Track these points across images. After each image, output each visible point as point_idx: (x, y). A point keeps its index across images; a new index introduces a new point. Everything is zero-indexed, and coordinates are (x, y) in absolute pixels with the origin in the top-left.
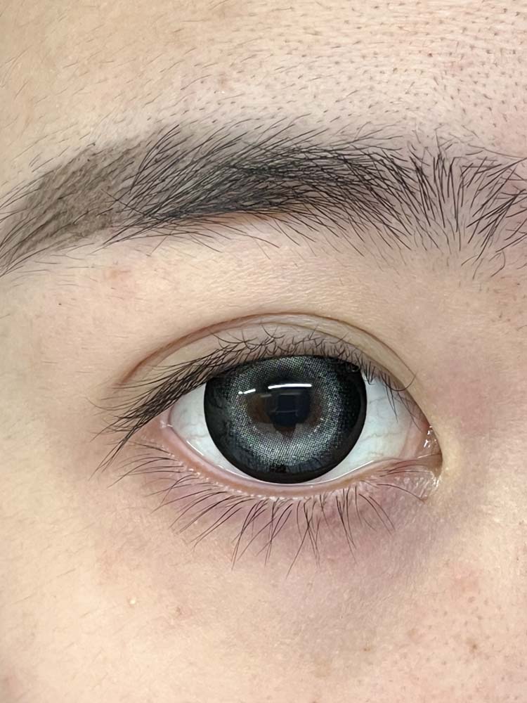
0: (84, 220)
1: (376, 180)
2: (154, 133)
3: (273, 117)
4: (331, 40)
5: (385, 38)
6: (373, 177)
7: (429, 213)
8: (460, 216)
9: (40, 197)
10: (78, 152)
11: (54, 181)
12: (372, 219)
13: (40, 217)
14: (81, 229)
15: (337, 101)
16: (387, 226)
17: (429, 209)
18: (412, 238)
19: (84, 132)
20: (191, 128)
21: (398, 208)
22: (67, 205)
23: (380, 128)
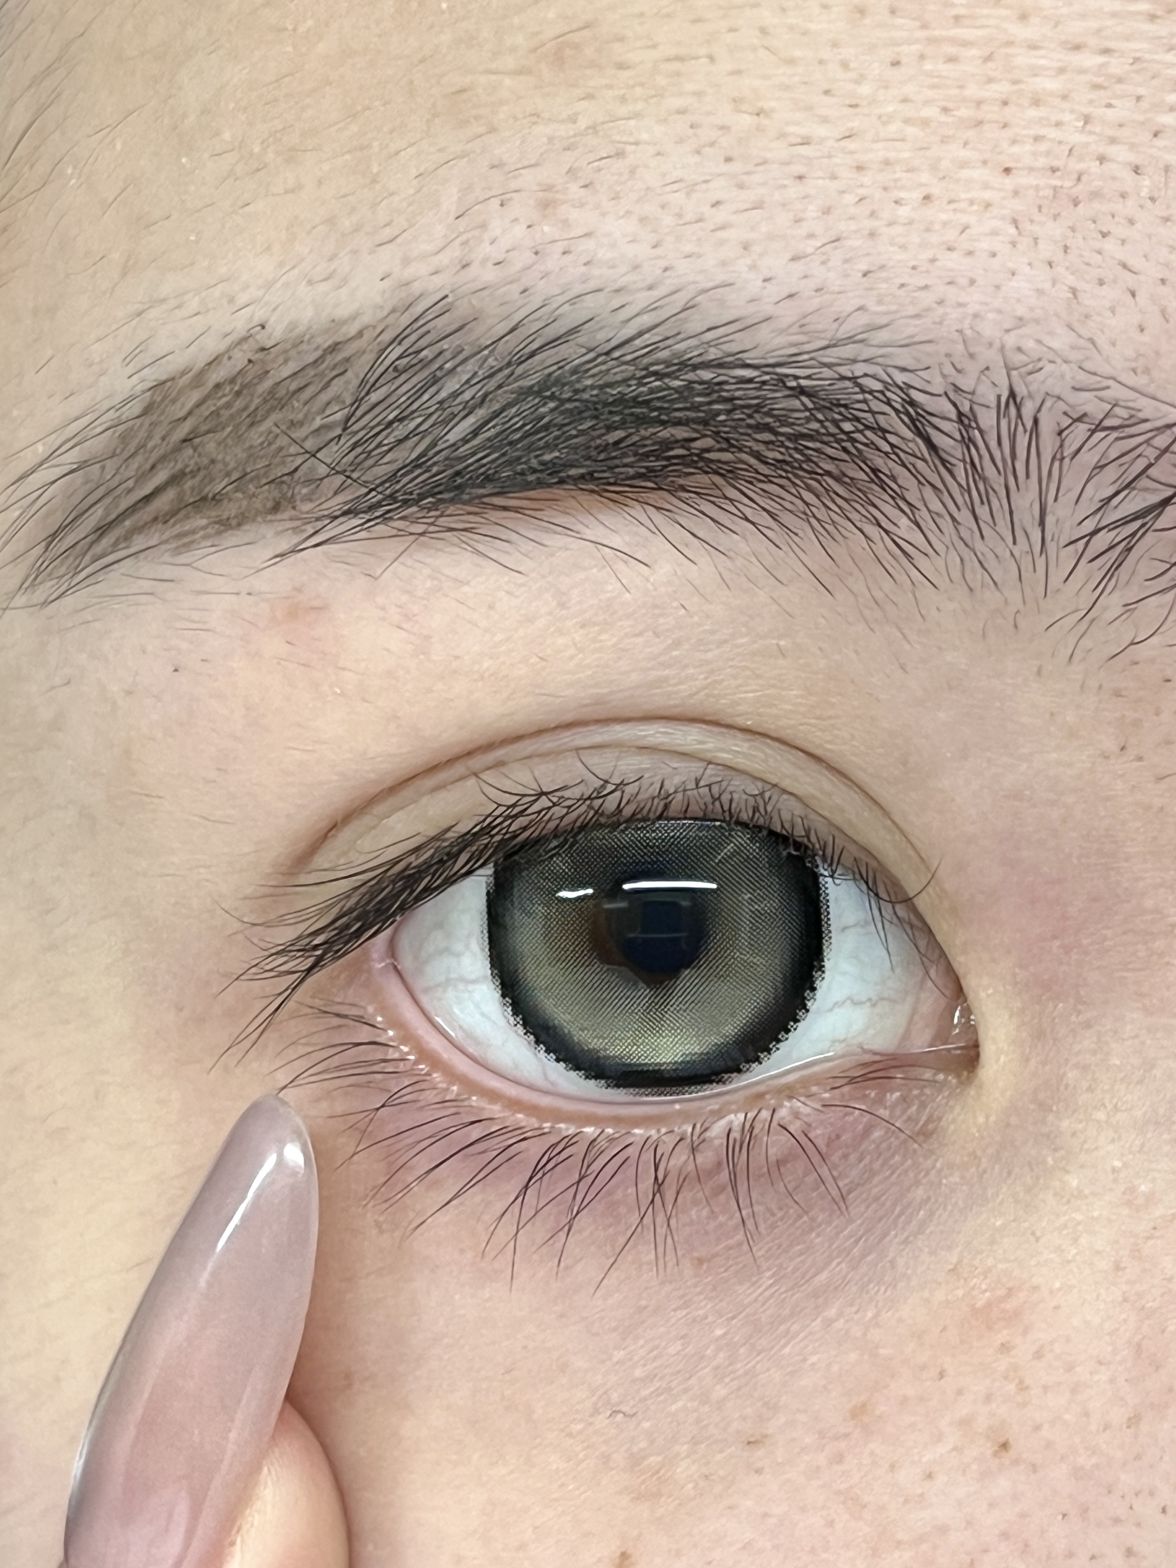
0: (237, 489)
1: (868, 433)
2: (393, 311)
3: (650, 288)
4: (791, 129)
5: (911, 131)
6: (861, 427)
7: (983, 512)
8: (1050, 520)
9: (142, 434)
10: (228, 341)
11: (174, 401)
12: (854, 516)
13: (142, 477)
14: (229, 510)
15: (793, 259)
16: (887, 532)
17: (982, 503)
18: (940, 562)
19: (242, 299)
20: (474, 302)
21: (912, 496)
22: (200, 455)
23: (884, 321)
